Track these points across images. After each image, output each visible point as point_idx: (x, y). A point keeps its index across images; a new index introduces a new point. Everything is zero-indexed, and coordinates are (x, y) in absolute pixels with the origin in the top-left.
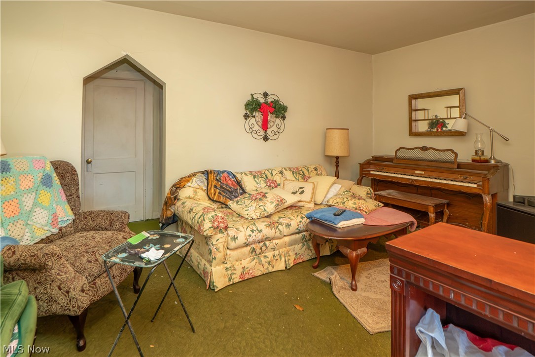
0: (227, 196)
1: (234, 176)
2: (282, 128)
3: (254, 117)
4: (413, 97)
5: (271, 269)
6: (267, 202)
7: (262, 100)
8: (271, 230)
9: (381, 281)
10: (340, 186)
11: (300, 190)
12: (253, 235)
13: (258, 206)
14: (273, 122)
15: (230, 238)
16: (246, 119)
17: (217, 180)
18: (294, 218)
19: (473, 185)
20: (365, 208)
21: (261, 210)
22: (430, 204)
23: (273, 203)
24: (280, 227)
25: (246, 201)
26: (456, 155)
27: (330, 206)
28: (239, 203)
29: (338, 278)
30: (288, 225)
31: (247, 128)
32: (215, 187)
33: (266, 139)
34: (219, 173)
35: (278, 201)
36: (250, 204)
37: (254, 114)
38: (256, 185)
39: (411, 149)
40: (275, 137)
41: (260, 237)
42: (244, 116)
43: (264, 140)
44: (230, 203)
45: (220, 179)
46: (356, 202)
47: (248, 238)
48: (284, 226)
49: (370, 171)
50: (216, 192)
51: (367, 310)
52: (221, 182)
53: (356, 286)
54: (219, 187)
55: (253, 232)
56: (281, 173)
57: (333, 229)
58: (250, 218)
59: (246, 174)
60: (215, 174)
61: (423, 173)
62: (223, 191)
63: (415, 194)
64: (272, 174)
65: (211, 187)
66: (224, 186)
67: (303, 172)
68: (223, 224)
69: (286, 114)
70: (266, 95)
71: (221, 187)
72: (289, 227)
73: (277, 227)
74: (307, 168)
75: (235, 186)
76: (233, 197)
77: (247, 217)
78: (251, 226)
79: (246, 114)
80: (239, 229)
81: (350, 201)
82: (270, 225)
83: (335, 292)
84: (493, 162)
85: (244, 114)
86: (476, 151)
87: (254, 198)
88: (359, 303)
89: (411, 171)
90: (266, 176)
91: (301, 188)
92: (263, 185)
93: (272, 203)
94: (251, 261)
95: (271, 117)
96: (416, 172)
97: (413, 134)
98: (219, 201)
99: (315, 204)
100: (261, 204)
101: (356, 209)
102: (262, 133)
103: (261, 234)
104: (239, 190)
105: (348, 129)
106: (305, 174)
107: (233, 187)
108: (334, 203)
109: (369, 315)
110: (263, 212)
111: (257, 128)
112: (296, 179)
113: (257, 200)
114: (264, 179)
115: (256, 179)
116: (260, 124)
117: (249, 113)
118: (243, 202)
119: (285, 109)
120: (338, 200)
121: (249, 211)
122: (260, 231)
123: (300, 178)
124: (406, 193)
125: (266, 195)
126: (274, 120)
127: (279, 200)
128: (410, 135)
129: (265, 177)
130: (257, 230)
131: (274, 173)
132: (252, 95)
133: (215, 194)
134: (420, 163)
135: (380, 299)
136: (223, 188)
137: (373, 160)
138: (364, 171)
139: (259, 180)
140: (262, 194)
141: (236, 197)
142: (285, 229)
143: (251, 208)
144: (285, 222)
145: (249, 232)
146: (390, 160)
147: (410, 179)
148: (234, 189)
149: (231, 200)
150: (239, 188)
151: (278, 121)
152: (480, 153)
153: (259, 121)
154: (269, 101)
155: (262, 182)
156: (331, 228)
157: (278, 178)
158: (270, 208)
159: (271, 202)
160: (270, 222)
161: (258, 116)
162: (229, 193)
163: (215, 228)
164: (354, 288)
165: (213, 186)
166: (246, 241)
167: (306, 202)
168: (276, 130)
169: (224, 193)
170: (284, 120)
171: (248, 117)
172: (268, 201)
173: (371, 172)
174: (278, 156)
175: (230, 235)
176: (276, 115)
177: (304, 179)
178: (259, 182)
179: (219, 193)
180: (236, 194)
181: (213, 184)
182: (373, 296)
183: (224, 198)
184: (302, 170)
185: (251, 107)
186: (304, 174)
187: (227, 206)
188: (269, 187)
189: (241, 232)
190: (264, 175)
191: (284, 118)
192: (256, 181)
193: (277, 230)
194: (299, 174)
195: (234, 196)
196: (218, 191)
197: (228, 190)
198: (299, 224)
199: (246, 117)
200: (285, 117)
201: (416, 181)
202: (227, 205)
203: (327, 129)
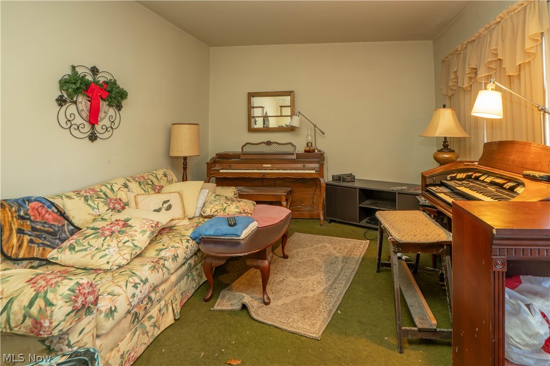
0: (46, 242)
1: (53, 204)
2: (117, 122)
3: (75, 103)
4: (251, 95)
5: (157, 332)
6: (136, 233)
7: (89, 78)
8: (158, 272)
9: (280, 281)
10: (207, 191)
11: (166, 205)
12: (137, 292)
13: (120, 244)
14: (105, 112)
15: (103, 315)
16: (61, 105)
17: (22, 218)
18: (179, 245)
19: (311, 172)
20: (249, 209)
21: (130, 249)
22: (283, 194)
23: (146, 231)
24: (167, 263)
25: (92, 242)
26: (295, 147)
27: (210, 217)
28: (77, 248)
29: (250, 299)
30: (175, 257)
31: (63, 121)
32: (20, 231)
33: (93, 137)
34: (22, 203)
35: (152, 227)
36: (106, 245)
37: (75, 99)
38: (92, 212)
39: (256, 144)
40: (107, 134)
41: (147, 290)
42: (57, 100)
43: (90, 139)
44: (52, 254)
45: (26, 214)
46: (238, 205)
47: (131, 300)
48: (170, 260)
49: (219, 170)
50: (22, 242)
51: (296, 318)
52: (29, 219)
53: (268, 298)
54: (27, 230)
55: (137, 288)
56: (126, 186)
57: (236, 243)
58: (115, 268)
59: (69, 197)
60: (12, 207)
61: (270, 165)
62: (37, 236)
63: (261, 186)
64: (112, 190)
65: (11, 234)
66: (38, 227)
67: (151, 181)
68: (92, 296)
69: (124, 103)
70: (94, 71)
71: (34, 229)
72: (176, 260)
73: (164, 265)
74: (154, 175)
75: (59, 221)
76: (57, 241)
77: (108, 267)
78: (130, 280)
79: (62, 96)
80: (115, 293)
81: (231, 206)
82: (154, 266)
83: (256, 317)
84: (316, 151)
85: (57, 97)
86: (307, 143)
87: (107, 233)
88: (284, 315)
89: (258, 165)
90: (105, 194)
91: (165, 202)
92: (103, 208)
93: (144, 232)
94: (132, 335)
95: (103, 105)
96: (264, 166)
97: (251, 130)
98: (31, 256)
99: (189, 219)
100: (126, 239)
101: (240, 213)
102: (88, 128)
103: (147, 286)
104: (66, 227)
105: (198, 124)
106: (155, 183)
107: (56, 224)
108: (212, 213)
109: (301, 321)
110: (133, 250)
111: (78, 120)
112: (145, 191)
113: (115, 235)
114: (102, 200)
115: (90, 202)
116: (85, 114)
117: (66, 96)
118: (86, 244)
119: (123, 95)
120: (217, 207)
121: (109, 256)
122: (145, 282)
123: (150, 190)
124: (255, 188)
125: (129, 223)
126: (106, 110)
127: (153, 225)
128: (249, 131)
129: (104, 196)
130: (142, 281)
131: (115, 188)
132: (74, 68)
133: (20, 246)
134: (266, 157)
135: (295, 300)
136: (37, 230)
137: (217, 158)
138: (212, 170)
139: (96, 203)
140: (121, 223)
141: (63, 241)
142: (172, 265)
143: (111, 250)
144: (171, 253)
145: (131, 290)
146: (236, 156)
147: (261, 173)
148: (58, 227)
149: (54, 248)
150: (66, 222)
151: (112, 111)
152: (310, 144)
153: (83, 110)
154: (101, 80)
155: (101, 205)
156: (231, 242)
157: (123, 195)
158: (142, 240)
159: (141, 232)
160: (152, 262)
161: (81, 102)
162: (49, 237)
163: (78, 311)
164: (266, 301)
165: (14, 232)
166: (129, 307)
167: (178, 219)
168: (108, 125)
169: (40, 238)
170: (120, 110)
171: (65, 101)
172: (136, 231)
173: (221, 171)
174: (109, 162)
175: (103, 309)
176: (110, 103)
177: (155, 190)
178: (96, 206)
179: (31, 241)
180: (64, 235)
181: (15, 227)
182: (288, 300)
183: (41, 248)
184: (149, 179)
185: (74, 86)
186: (153, 183)
187: (48, 262)
188: (112, 210)
189: (119, 295)
190: (102, 194)
191: (119, 107)
192: (90, 205)
193: (165, 270)
194: (147, 184)
195: (59, 239)
196: (26, 238)
197: (47, 232)
198: (186, 250)
199: (61, 101)
200: (122, 107)
201: (267, 174)
202: (46, 260)
203: (173, 124)
